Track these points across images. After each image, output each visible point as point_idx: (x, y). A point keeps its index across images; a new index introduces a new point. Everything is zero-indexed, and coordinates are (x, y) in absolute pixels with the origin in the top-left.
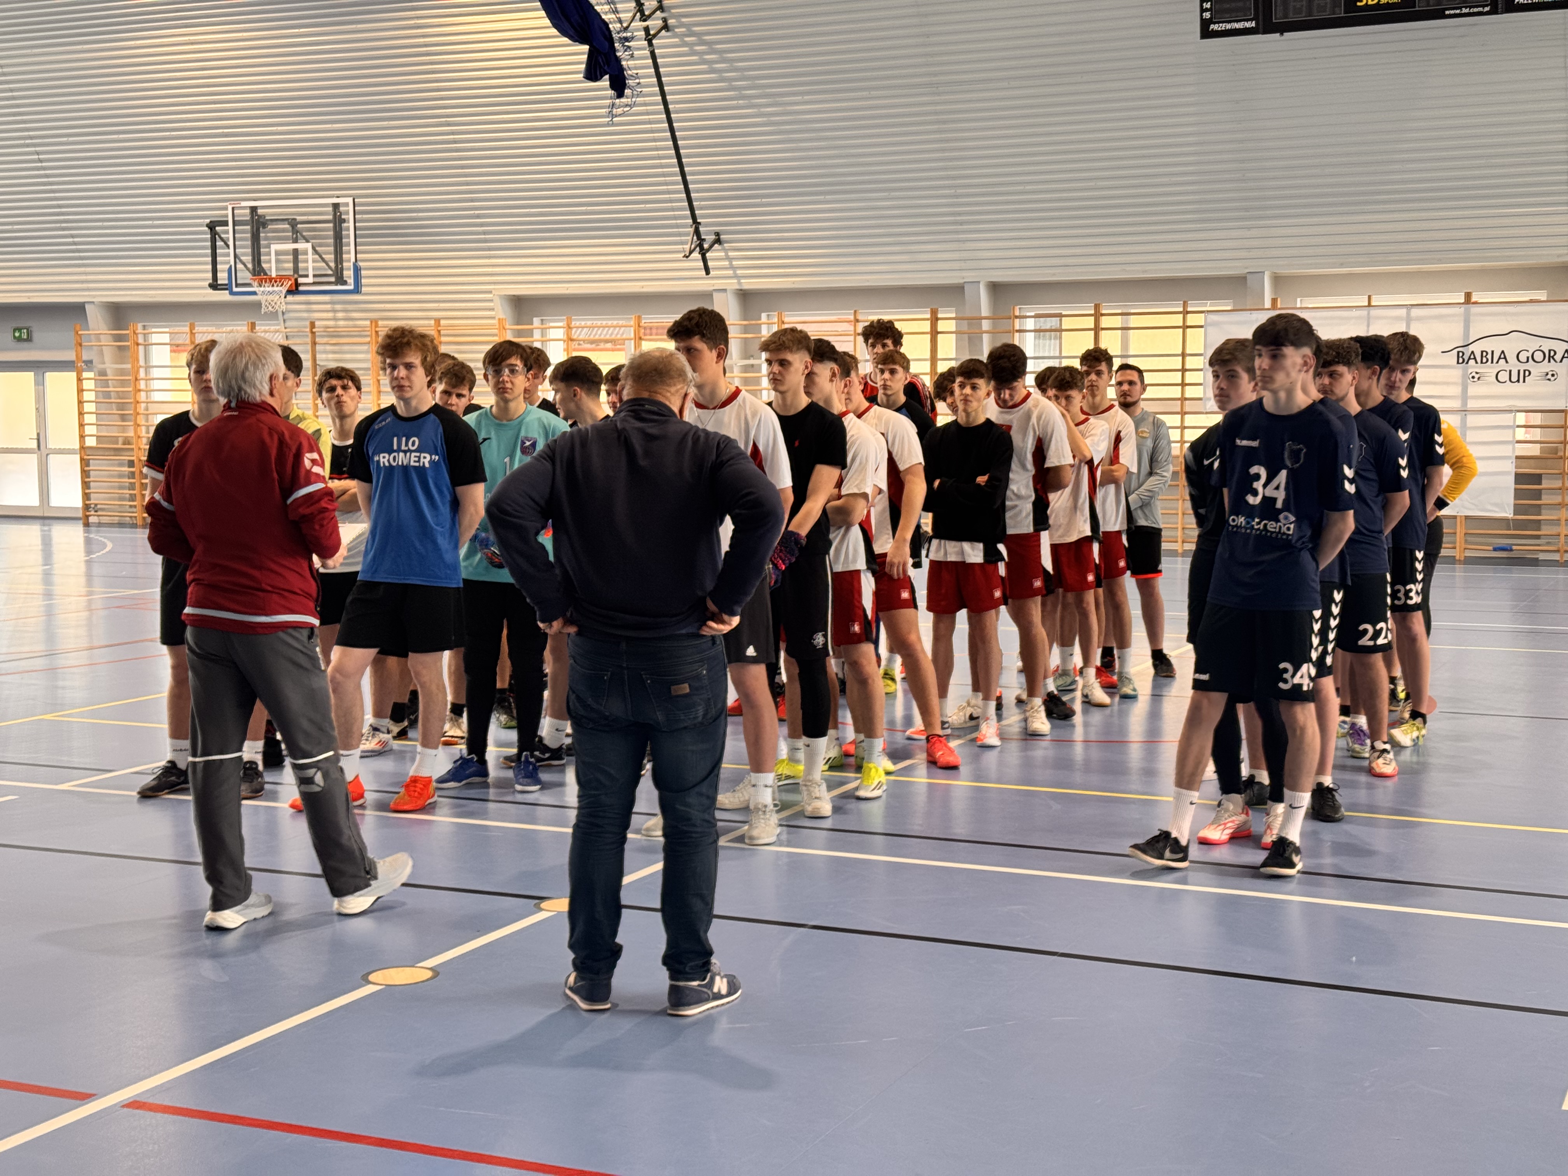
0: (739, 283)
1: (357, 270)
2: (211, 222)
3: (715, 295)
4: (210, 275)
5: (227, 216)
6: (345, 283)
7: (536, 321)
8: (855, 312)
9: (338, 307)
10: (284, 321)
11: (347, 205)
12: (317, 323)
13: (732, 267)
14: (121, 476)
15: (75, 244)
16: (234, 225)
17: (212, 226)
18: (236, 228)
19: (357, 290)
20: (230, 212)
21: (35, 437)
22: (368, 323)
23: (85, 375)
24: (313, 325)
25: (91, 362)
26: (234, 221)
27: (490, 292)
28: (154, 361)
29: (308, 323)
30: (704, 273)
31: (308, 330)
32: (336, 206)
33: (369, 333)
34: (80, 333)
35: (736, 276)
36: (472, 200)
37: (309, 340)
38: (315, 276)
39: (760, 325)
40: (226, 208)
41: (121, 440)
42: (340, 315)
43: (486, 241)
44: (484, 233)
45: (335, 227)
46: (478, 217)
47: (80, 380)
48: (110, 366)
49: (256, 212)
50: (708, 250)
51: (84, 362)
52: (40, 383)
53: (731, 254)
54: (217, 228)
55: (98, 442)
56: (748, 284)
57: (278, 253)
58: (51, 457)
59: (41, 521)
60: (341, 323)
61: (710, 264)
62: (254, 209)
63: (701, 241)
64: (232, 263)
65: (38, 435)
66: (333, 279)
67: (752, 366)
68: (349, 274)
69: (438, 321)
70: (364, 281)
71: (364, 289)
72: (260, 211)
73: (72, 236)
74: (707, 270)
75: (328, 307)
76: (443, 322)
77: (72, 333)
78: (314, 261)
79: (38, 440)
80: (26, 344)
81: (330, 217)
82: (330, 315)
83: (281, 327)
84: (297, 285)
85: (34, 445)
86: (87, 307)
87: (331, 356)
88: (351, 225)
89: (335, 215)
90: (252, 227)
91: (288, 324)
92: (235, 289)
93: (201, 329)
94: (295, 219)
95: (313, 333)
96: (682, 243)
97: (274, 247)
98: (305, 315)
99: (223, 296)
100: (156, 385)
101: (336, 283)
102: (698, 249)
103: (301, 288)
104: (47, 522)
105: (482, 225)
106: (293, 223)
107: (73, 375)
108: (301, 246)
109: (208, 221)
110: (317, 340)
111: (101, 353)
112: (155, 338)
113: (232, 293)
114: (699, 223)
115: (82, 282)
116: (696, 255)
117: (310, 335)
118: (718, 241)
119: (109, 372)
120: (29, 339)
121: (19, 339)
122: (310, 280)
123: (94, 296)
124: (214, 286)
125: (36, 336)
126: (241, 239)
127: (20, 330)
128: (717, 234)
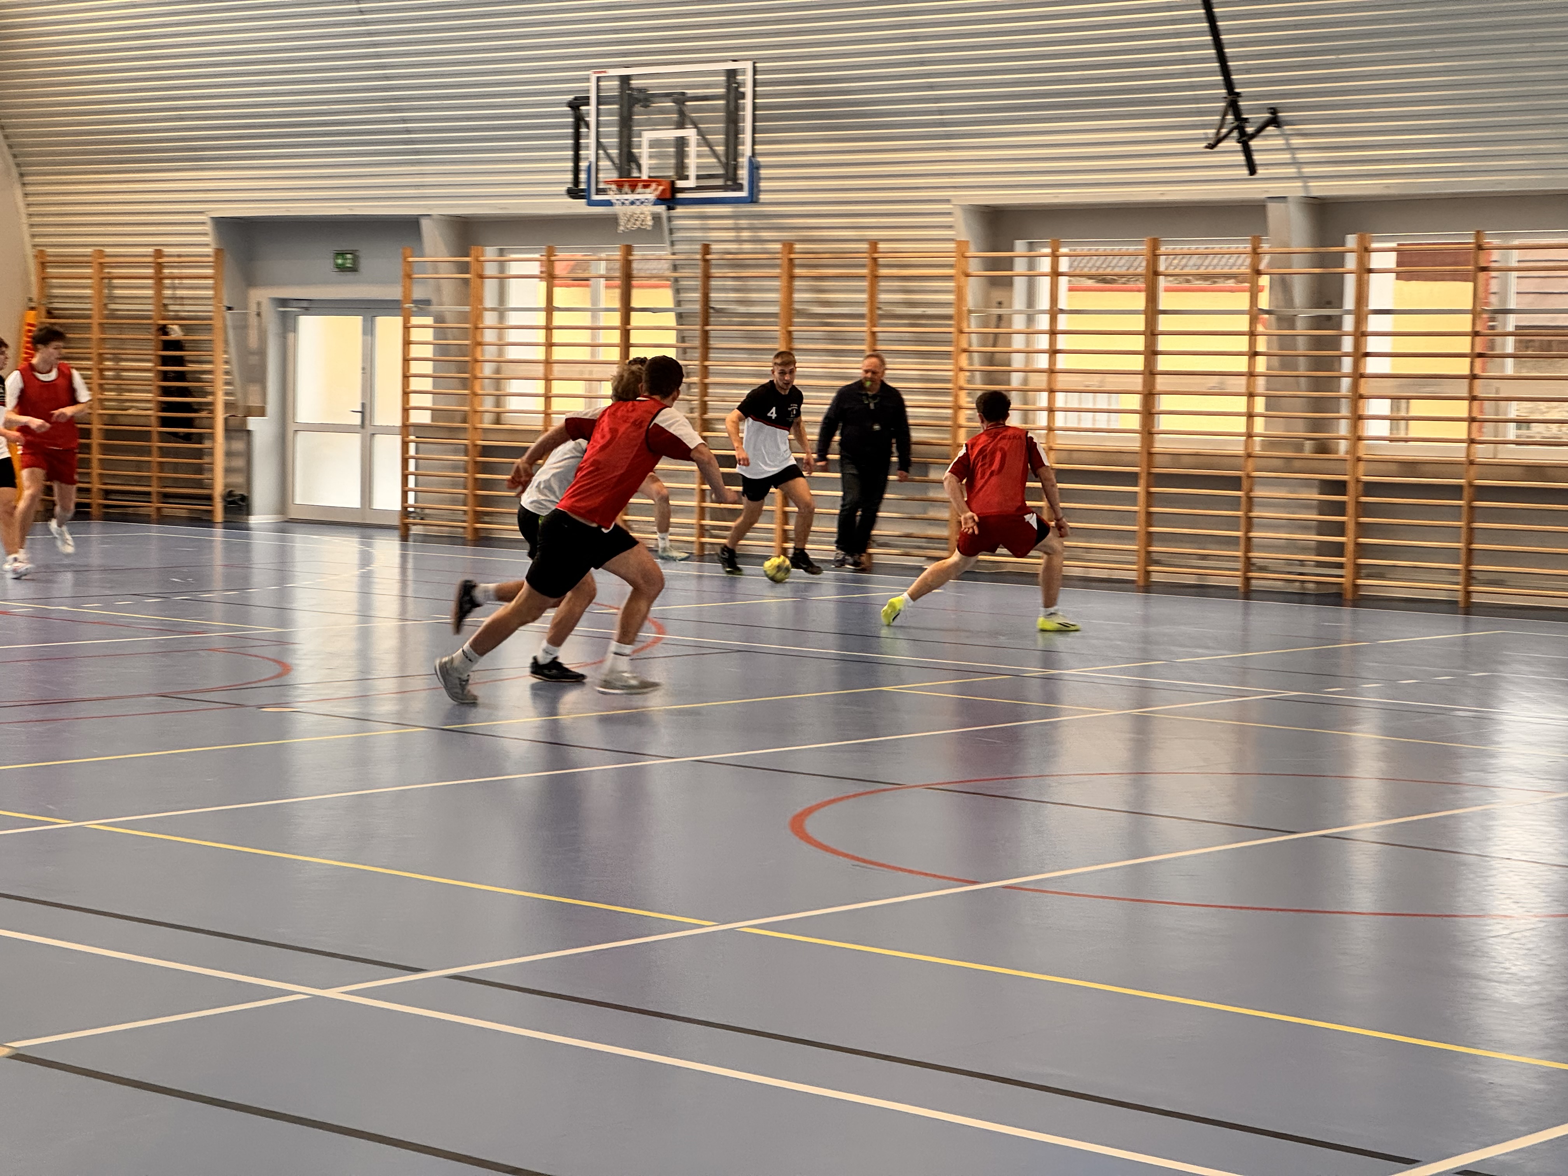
0: (1306, 188)
1: (754, 168)
2: (576, 99)
3: (1271, 207)
4: (570, 177)
5: (588, 91)
6: (740, 188)
7: (1020, 246)
8: (1478, 232)
9: (743, 222)
10: (672, 243)
11: (744, 72)
12: (715, 247)
13: (1295, 163)
14: (455, 468)
16: (599, 103)
17: (577, 105)
18: (601, 107)
19: (752, 199)
20: (593, 85)
21: (360, 409)
22: (778, 246)
23: (415, 320)
24: (706, 249)
25: (428, 302)
26: (598, 97)
27: (948, 201)
28: (513, 301)
29: (698, 247)
30: (1245, 172)
31: (699, 257)
32: (731, 74)
33: (778, 262)
34: (411, 259)
35: (1301, 177)
36: (922, 63)
37: (699, 272)
38: (698, 177)
39: (1343, 253)
40: (587, 79)
41: (459, 417)
42: (745, 234)
43: (943, 124)
44: (941, 112)
45: (728, 105)
46: (931, 87)
47: (407, 328)
48: (449, 308)
49: (629, 84)
50: (1253, 136)
51: (416, 302)
52: (369, 331)
53: (1296, 141)
54: (582, 108)
55: (433, 419)
56: (1319, 189)
57: (653, 144)
58: (378, 438)
59: (359, 530)
60: (747, 246)
61: (1257, 157)
62: (625, 80)
63: (1241, 122)
64: (593, 159)
65: (363, 405)
66: (720, 182)
67: (1329, 318)
68: (743, 174)
69: (874, 243)
70: (763, 185)
71: (763, 197)
72: (634, 83)
73: (404, 120)
74: (1252, 168)
75: (729, 222)
76: (882, 246)
77: (401, 260)
78: (699, 156)
79: (362, 413)
80: (350, 276)
81: (722, 91)
82: (731, 234)
83: (666, 253)
84: (674, 190)
85: (357, 419)
86: (425, 224)
87: (733, 295)
88: (748, 102)
89: (728, 87)
90: (622, 106)
91: (678, 247)
92: (595, 197)
93: (561, 255)
94: (683, 94)
95: (706, 261)
96: (1204, 126)
97: (648, 136)
98: (698, 234)
99: (579, 207)
100: (513, 336)
101: (725, 188)
102: (1235, 134)
103: (680, 196)
104: (369, 532)
106: (680, 99)
107: (399, 320)
108: (690, 133)
109: (571, 97)
110: (714, 272)
111: (438, 289)
112: (514, 268)
113: (591, 203)
114: (1238, 94)
116: (1232, 144)
117: (700, 263)
118: (1275, 121)
119: (448, 316)
120: (354, 269)
121: (342, 269)
122: (691, 183)
123: (432, 207)
124: (575, 192)
125: (365, 264)
126: (609, 124)
127: (341, 254)
128: (1274, 111)
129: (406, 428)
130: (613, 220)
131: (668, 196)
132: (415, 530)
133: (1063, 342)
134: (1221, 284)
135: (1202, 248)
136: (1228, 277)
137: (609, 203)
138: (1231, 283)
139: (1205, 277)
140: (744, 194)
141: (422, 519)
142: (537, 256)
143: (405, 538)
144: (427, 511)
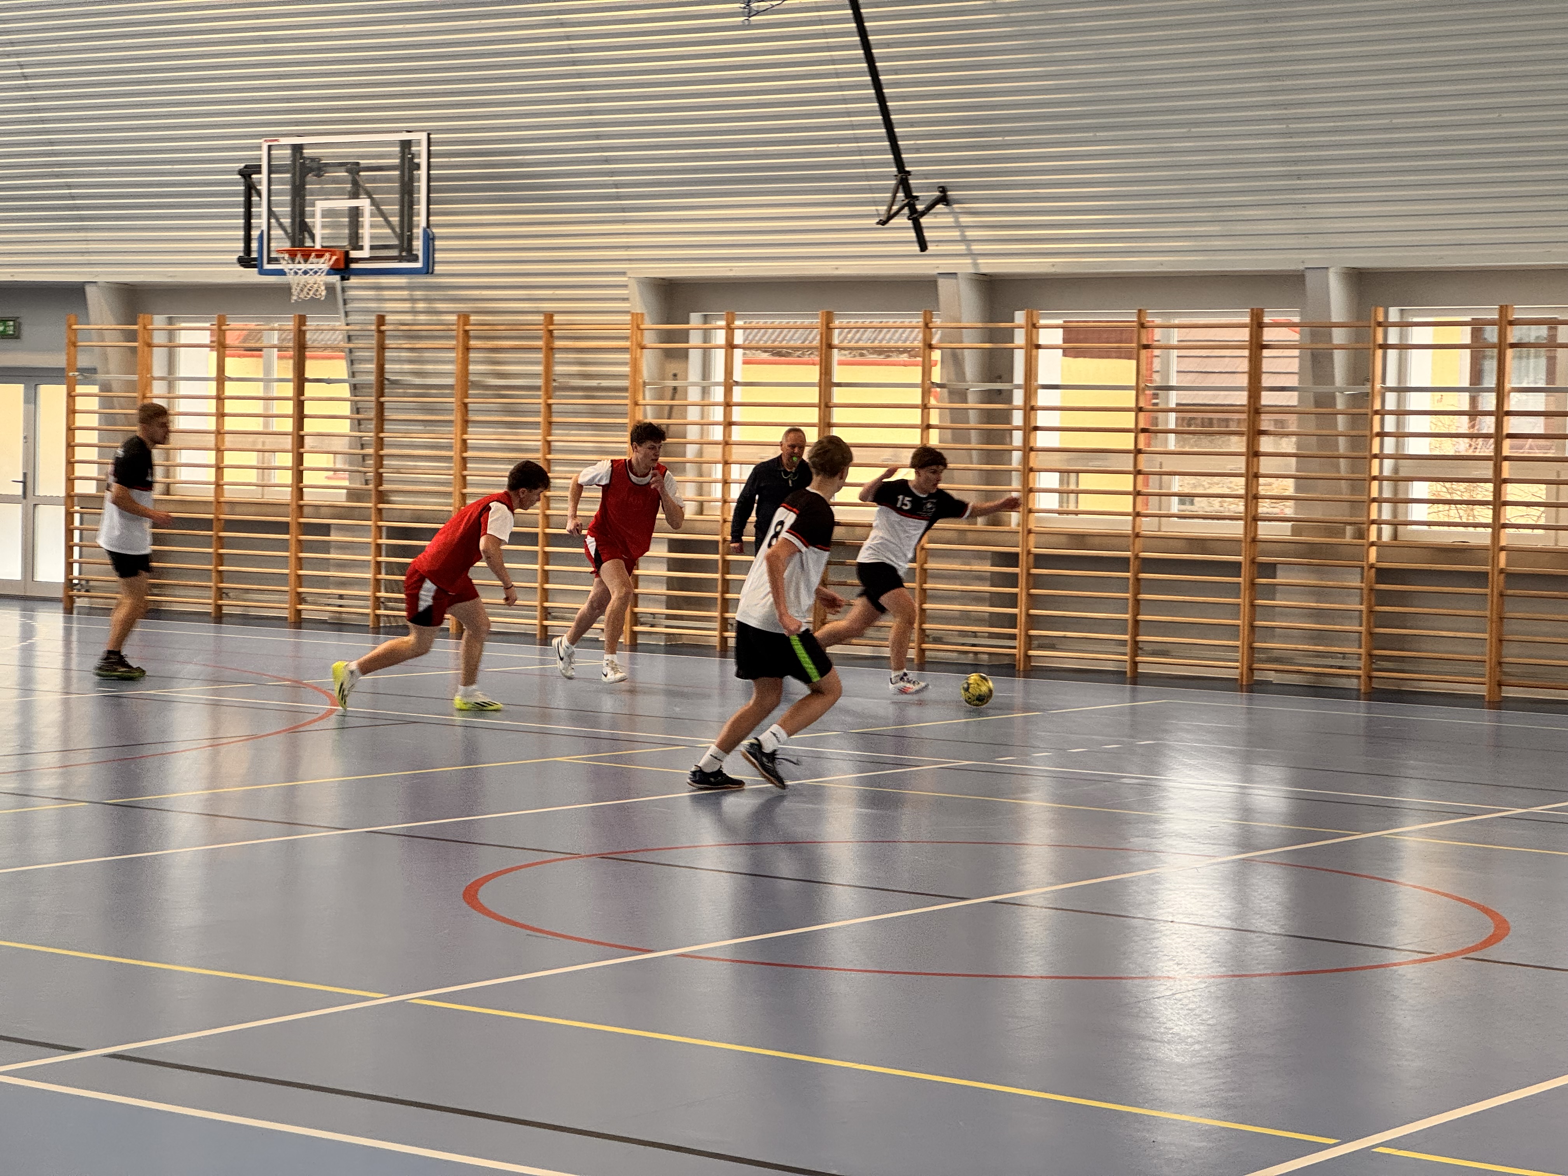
0: (976, 265)
1: (429, 239)
2: (246, 167)
3: (941, 282)
4: (241, 245)
5: (259, 159)
6: (415, 259)
7: (695, 319)
8: (1140, 311)
9: (418, 293)
10: (346, 314)
11: (419, 143)
12: (389, 318)
13: (964, 240)
15: (73, 197)
16: (270, 172)
17: (248, 173)
18: (273, 176)
19: (428, 270)
20: (264, 153)
21: (21, 479)
22: (454, 318)
24: (381, 320)
25: (94, 371)
26: (269, 166)
27: (624, 274)
28: (183, 370)
29: (373, 318)
30: (918, 248)
31: (374, 327)
32: (406, 145)
33: (454, 333)
34: (75, 327)
35: (971, 254)
36: (598, 137)
37: (373, 343)
38: (372, 248)
39: (1013, 329)
40: (259, 148)
42: (421, 306)
43: (618, 197)
44: (616, 185)
45: (402, 175)
46: (607, 161)
47: (71, 397)
48: (116, 376)
49: (302, 153)
50: (923, 214)
51: (78, 370)
52: (31, 399)
53: (965, 220)
54: (254, 176)
56: (989, 266)
57: (326, 213)
58: (41, 509)
59: (22, 603)
60: (422, 318)
61: (927, 234)
62: (297, 149)
63: (911, 200)
64: (265, 228)
65: (25, 475)
66: (394, 253)
67: (1000, 391)
68: (418, 245)
69: (549, 316)
70: (438, 256)
72: (307, 152)
73: (69, 186)
74: (923, 245)
75: (405, 293)
76: (556, 318)
77: (64, 328)
78: (373, 226)
79: (24, 483)
80: (12, 343)
81: (397, 161)
82: (407, 305)
83: (340, 324)
84: (348, 260)
85: (18, 490)
86: (89, 289)
88: (423, 173)
89: (403, 158)
90: (294, 175)
91: (352, 318)
92: (267, 267)
93: (233, 324)
94: (358, 164)
95: (381, 332)
96: (875, 203)
97: (321, 205)
98: (373, 305)
99: (251, 276)
100: (183, 406)
101: (400, 259)
102: (906, 211)
103: (354, 266)
105: (612, 173)
106: (354, 169)
108: (364, 203)
109: (243, 165)
110: (389, 342)
111: (105, 359)
112: (184, 337)
113: (263, 272)
114: (909, 173)
115: (83, 253)
116: (903, 221)
117: (375, 334)
118: (944, 199)
119: (115, 385)
120: (16, 336)
121: (3, 336)
122: (365, 253)
123: (97, 274)
124: (246, 261)
125: (26, 331)
126: (280, 193)
127: (4, 322)
128: (943, 189)
129: (70, 498)
130: (286, 289)
131: (342, 266)
132: (79, 602)
133: (737, 414)
134: (894, 359)
135: (876, 322)
136: (900, 351)
137: (281, 273)
138: (904, 357)
139: (879, 351)
140: (419, 265)
141: (87, 591)
142: (207, 325)
143: (69, 610)
144: (91, 583)
